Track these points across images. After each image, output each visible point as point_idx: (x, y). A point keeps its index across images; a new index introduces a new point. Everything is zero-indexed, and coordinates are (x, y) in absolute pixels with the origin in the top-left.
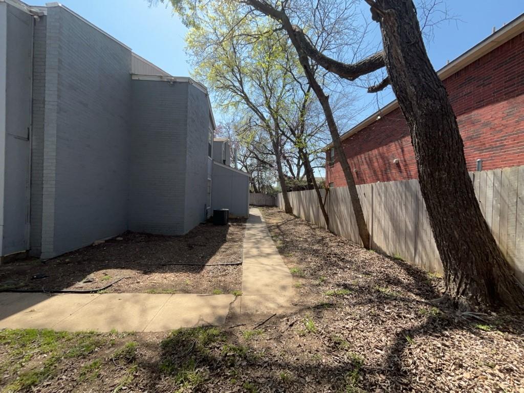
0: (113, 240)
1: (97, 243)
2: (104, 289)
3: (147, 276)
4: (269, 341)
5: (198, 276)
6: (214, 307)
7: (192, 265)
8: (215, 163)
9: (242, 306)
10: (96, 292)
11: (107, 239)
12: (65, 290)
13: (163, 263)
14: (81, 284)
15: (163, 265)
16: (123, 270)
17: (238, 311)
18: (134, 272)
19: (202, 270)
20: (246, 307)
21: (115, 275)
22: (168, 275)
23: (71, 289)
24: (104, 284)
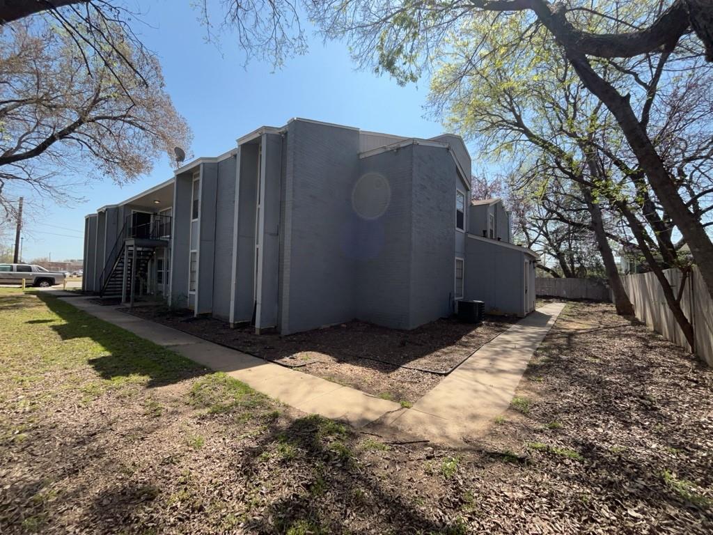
0: (338, 327)
1: (323, 326)
2: (298, 367)
3: (339, 364)
4: (384, 460)
5: (384, 376)
6: (368, 409)
7: (387, 364)
8: (469, 236)
9: (398, 419)
10: (291, 367)
11: (333, 324)
12: (275, 361)
13: (360, 356)
14: (287, 359)
15: (360, 358)
16: (323, 355)
17: (389, 421)
18: (330, 358)
19: (394, 371)
20: (400, 421)
21: (314, 357)
22: (355, 368)
23: (279, 361)
24: (302, 363)
